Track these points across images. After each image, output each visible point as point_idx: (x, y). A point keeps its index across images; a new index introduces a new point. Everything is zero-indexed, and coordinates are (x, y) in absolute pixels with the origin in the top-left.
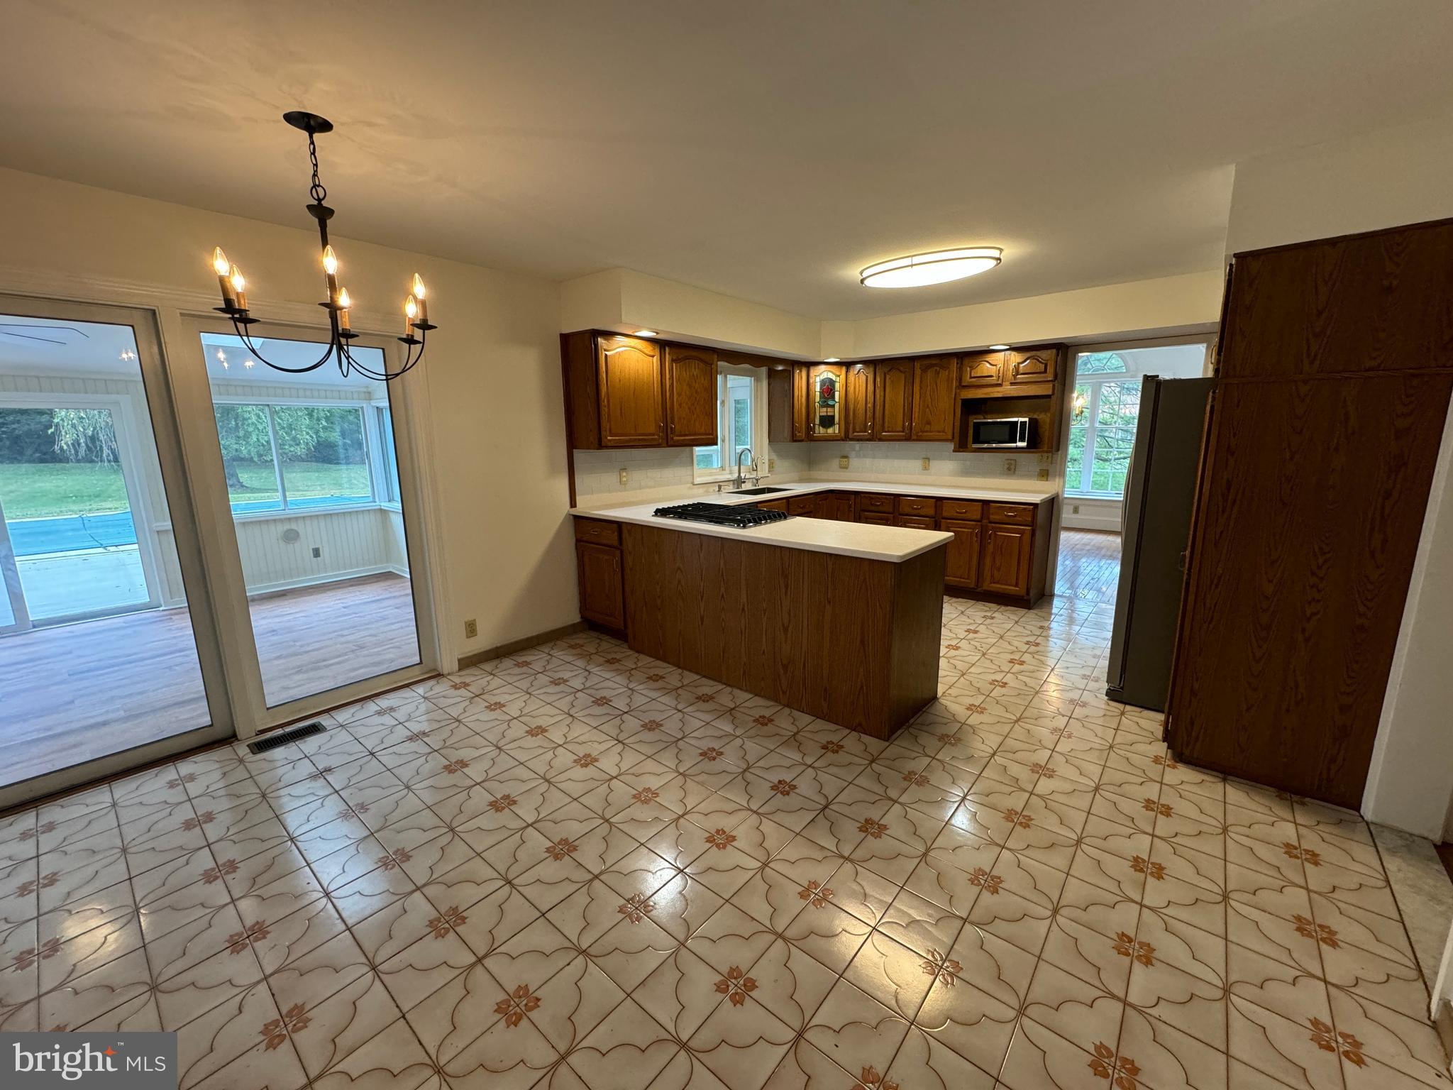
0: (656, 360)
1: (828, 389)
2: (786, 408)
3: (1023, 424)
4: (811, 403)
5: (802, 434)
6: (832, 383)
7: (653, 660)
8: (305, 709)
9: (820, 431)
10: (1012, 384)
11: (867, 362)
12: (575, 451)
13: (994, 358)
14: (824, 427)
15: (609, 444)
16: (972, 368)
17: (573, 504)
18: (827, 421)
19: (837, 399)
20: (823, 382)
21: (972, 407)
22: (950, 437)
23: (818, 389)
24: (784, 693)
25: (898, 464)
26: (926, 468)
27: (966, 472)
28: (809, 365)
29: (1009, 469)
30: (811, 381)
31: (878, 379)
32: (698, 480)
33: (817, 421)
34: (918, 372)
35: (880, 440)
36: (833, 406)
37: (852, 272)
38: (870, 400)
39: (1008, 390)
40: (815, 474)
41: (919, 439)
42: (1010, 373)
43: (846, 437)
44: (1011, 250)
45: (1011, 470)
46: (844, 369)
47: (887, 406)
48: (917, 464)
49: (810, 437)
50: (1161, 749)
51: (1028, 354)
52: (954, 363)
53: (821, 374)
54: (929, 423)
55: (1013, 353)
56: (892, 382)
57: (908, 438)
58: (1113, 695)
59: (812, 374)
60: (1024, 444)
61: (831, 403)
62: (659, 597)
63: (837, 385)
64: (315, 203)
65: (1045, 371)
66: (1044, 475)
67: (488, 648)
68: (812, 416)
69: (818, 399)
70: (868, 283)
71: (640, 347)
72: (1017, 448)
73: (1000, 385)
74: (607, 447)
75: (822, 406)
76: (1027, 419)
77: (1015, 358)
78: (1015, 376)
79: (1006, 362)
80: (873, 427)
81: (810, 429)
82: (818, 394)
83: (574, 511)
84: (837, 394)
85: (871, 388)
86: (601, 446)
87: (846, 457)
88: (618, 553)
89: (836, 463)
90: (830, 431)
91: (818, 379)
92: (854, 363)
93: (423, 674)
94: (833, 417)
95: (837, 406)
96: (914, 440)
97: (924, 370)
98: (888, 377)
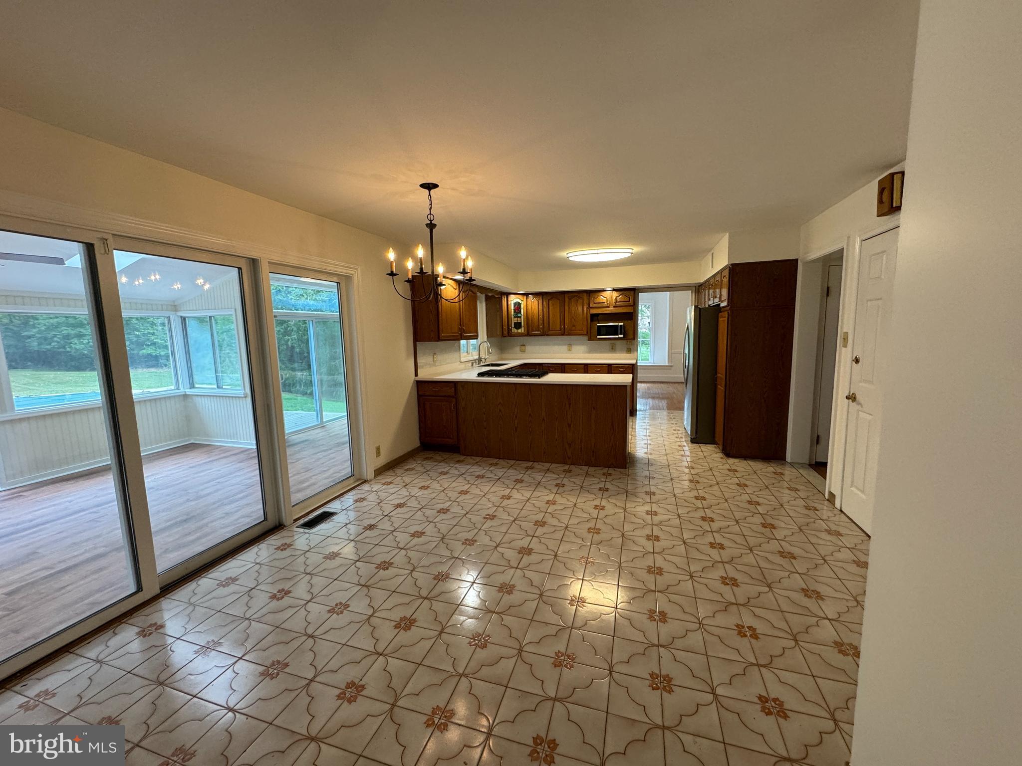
0: (457, 291)
1: (518, 306)
2: (498, 318)
3: (621, 326)
4: (509, 316)
5: (506, 333)
6: (519, 304)
7: (481, 458)
8: (310, 506)
9: (514, 331)
10: (614, 307)
11: (536, 294)
12: (417, 343)
13: (604, 294)
14: (516, 329)
15: (443, 338)
16: (594, 298)
17: (416, 375)
18: (518, 326)
19: (522, 313)
20: (515, 304)
21: (594, 317)
22: (586, 333)
23: (513, 308)
24: (569, 458)
25: (556, 348)
26: (569, 350)
27: (591, 351)
28: (508, 294)
29: (612, 349)
30: (509, 303)
31: (544, 303)
32: (463, 359)
33: (513, 326)
34: (567, 299)
35: (548, 335)
36: (520, 317)
37: (564, 254)
38: (541, 313)
39: (611, 310)
40: (504, 356)
41: (569, 334)
42: (614, 301)
43: (528, 334)
44: (637, 249)
45: (613, 349)
46: (525, 297)
47: (551, 318)
48: (565, 348)
49: (510, 334)
50: (721, 455)
51: (621, 293)
52: (585, 296)
53: (513, 299)
54: (574, 326)
55: (614, 292)
56: (553, 305)
57: (563, 334)
58: (693, 441)
59: (509, 300)
60: (622, 336)
61: (519, 315)
62: (485, 421)
63: (522, 306)
64: (429, 222)
65: (629, 301)
66: (629, 351)
67: (385, 463)
68: (510, 323)
69: (513, 313)
70: (570, 259)
71: (452, 284)
72: (619, 338)
73: (609, 307)
74: (442, 340)
75: (514, 317)
76: (622, 324)
77: (615, 294)
78: (616, 303)
79: (611, 296)
80: (543, 328)
81: (509, 330)
82: (513, 310)
83: (418, 378)
84: (522, 310)
85: (541, 307)
86: (439, 339)
87: (524, 345)
88: (454, 400)
89: (518, 349)
90: (520, 331)
91: (513, 303)
92: (530, 294)
93: (355, 482)
94: (521, 323)
95: (522, 317)
96: (566, 335)
97: (570, 299)
98: (550, 302)
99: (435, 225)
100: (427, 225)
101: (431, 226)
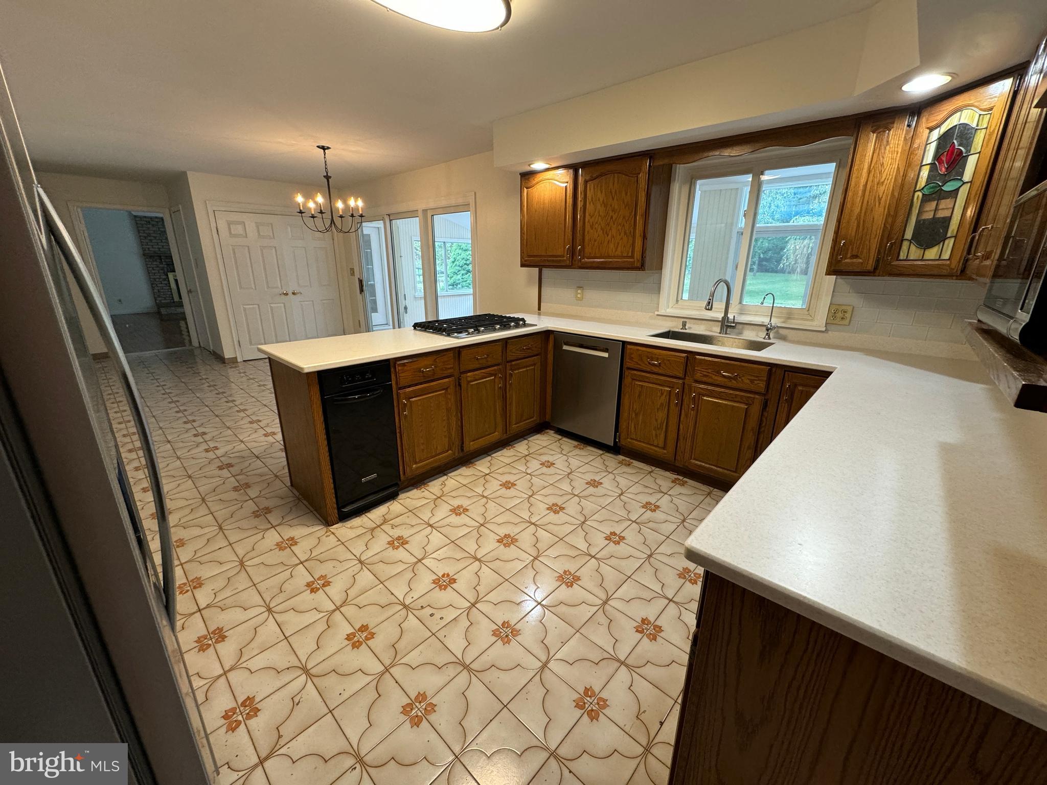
99: (330, 177)
100: (324, 176)
101: (327, 177)
